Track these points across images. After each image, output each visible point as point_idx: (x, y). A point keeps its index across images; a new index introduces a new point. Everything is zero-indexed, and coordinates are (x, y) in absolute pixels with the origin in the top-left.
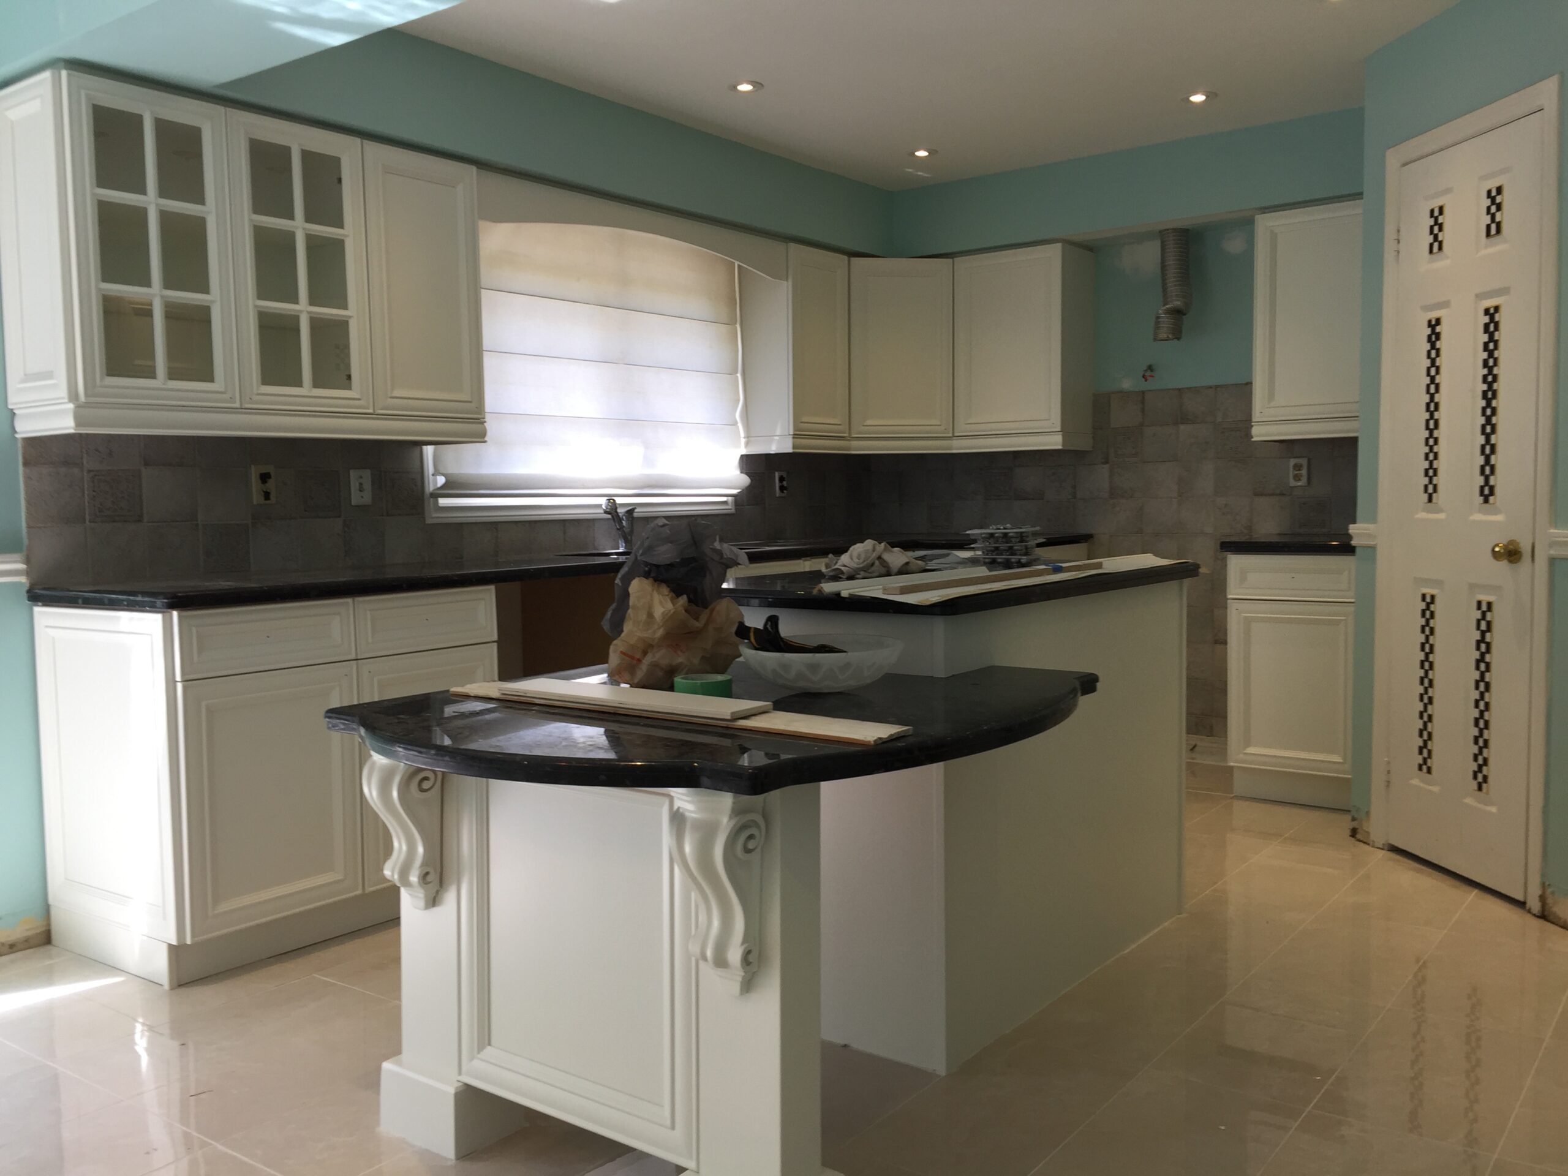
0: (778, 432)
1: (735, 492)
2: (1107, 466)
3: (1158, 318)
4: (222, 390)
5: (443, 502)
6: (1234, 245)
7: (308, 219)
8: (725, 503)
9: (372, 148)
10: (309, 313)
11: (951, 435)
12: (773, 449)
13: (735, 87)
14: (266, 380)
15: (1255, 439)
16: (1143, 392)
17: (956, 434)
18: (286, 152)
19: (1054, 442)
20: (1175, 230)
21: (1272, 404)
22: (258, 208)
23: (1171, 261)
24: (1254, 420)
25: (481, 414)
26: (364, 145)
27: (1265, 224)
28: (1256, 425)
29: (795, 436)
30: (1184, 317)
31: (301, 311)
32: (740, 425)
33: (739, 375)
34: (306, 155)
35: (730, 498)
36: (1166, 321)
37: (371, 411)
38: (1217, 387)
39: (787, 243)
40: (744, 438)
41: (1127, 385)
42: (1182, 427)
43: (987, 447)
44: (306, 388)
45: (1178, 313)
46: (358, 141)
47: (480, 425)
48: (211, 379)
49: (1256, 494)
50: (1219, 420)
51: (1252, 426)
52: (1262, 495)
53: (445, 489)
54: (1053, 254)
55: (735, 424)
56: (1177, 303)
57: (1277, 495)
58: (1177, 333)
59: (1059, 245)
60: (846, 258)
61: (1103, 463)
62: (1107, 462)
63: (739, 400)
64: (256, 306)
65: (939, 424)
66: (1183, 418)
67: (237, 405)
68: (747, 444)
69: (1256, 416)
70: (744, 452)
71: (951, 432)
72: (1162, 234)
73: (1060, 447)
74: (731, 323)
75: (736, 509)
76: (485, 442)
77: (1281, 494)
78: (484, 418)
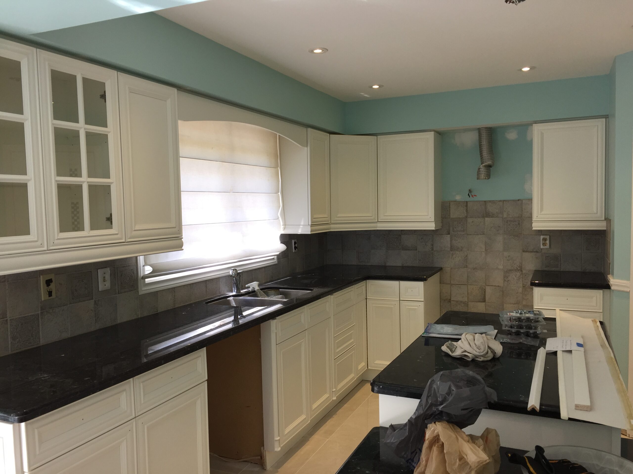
0: (302, 224)
1: (278, 253)
2: (449, 236)
3: (479, 169)
4: (36, 239)
5: (148, 280)
6: (512, 135)
7: (87, 123)
8: (274, 259)
9: (123, 77)
10: (88, 182)
11: (377, 221)
12: (300, 231)
13: (312, 51)
14: (63, 229)
15: (533, 229)
16: (467, 202)
17: (379, 221)
18: (73, 78)
19: (431, 226)
20: (486, 128)
21: (543, 213)
22: (57, 116)
23: (485, 143)
24: (533, 220)
25: (180, 234)
26: (118, 74)
27: (537, 129)
28: (534, 222)
29: (312, 225)
30: (491, 168)
31: (84, 182)
32: (280, 219)
33: (279, 193)
34: (85, 80)
35: (275, 256)
36: (483, 170)
37: (123, 241)
38: (504, 201)
39: (307, 128)
40: (283, 225)
41: (458, 198)
42: (486, 219)
43: (395, 227)
44: (87, 232)
45: (489, 167)
46: (115, 72)
47: (180, 241)
48: (27, 232)
49: (524, 251)
50: (505, 216)
51: (533, 223)
52: (526, 252)
53: (153, 273)
54: (430, 136)
55: (278, 218)
56: (489, 163)
57: (535, 252)
58: (488, 176)
59: (433, 133)
60: (328, 134)
61: (446, 234)
62: (449, 234)
63: (280, 207)
64: (56, 181)
65: (371, 216)
66: (487, 215)
67: (45, 248)
68: (284, 229)
69: (534, 218)
70: (283, 232)
71: (377, 219)
72: (479, 130)
73: (434, 229)
74: (276, 167)
75: (278, 261)
76: (183, 250)
77: (537, 252)
78: (182, 236)
